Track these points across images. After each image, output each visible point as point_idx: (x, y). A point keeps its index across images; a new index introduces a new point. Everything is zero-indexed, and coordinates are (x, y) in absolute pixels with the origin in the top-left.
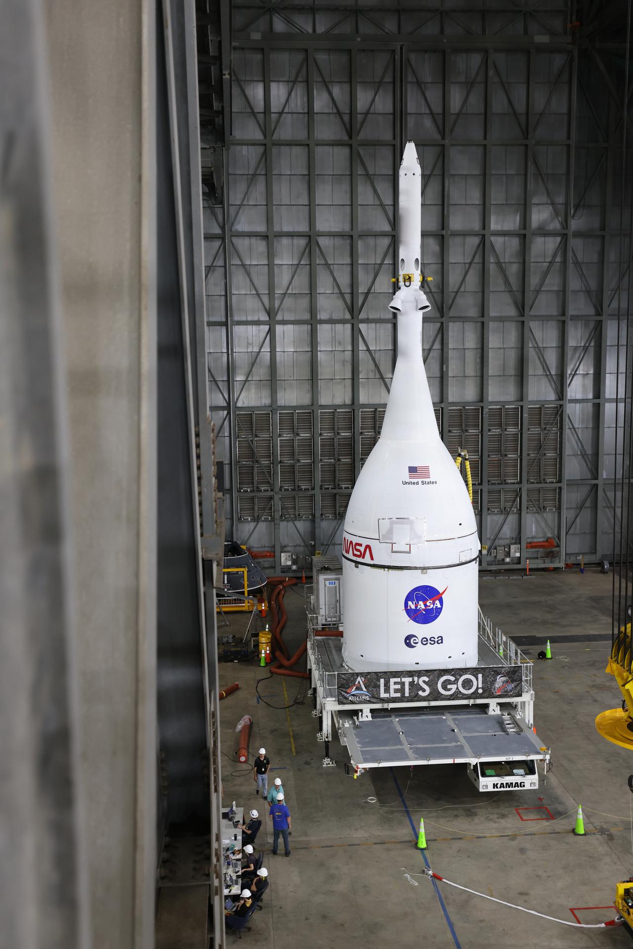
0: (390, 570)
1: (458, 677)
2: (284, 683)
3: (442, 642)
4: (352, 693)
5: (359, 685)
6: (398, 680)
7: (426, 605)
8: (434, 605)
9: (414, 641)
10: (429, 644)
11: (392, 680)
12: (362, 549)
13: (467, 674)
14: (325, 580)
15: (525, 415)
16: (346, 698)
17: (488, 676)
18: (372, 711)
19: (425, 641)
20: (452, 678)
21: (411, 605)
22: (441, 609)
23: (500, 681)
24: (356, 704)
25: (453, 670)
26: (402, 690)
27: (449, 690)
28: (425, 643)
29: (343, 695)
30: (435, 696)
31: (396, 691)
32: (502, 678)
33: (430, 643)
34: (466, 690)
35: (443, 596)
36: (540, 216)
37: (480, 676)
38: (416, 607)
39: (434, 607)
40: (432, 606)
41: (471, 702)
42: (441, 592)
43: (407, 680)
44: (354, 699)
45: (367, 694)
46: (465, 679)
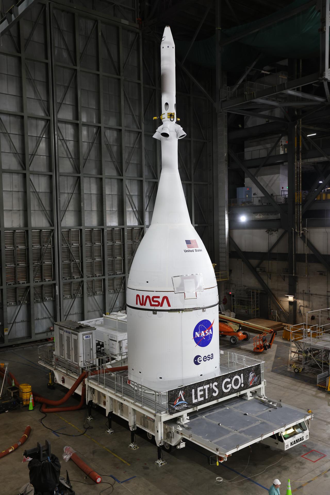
0: (183, 312)
2: (60, 417)
4: (177, 404)
5: (180, 397)
6: (201, 388)
7: (205, 334)
9: (200, 360)
11: (199, 389)
12: (160, 300)
13: (236, 375)
14: (83, 335)
15: (126, 234)
16: (174, 409)
17: (246, 374)
18: (189, 414)
20: (229, 380)
21: (197, 335)
22: (212, 335)
23: (251, 375)
24: (180, 411)
25: (229, 374)
26: (204, 395)
27: (228, 388)
28: (205, 360)
29: (172, 407)
30: (222, 394)
31: (201, 396)
32: (252, 374)
33: (208, 359)
34: (236, 386)
36: (126, 120)
37: (242, 375)
38: (200, 335)
39: (209, 334)
40: (208, 333)
44: (178, 408)
45: (185, 402)
46: (235, 379)
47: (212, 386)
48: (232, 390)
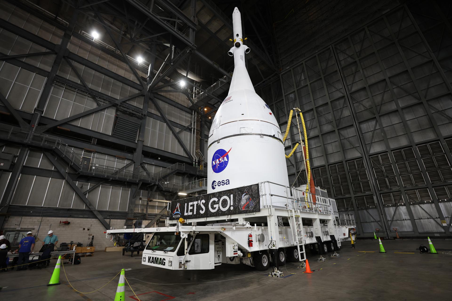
1: (219, 199)
3: (229, 184)
4: (175, 213)
5: (178, 208)
6: (192, 203)
7: (219, 161)
9: (215, 185)
13: (224, 196)
17: (236, 196)
19: (219, 183)
22: (227, 162)
23: (244, 199)
24: (176, 220)
25: (217, 193)
27: (215, 208)
29: (172, 215)
30: (208, 213)
31: (191, 211)
33: (222, 185)
34: (223, 208)
35: (229, 154)
38: (215, 163)
39: (224, 161)
40: (222, 161)
41: (227, 218)
43: (196, 203)
44: (175, 217)
45: (180, 213)
46: (223, 199)
47: (200, 203)
48: (219, 211)
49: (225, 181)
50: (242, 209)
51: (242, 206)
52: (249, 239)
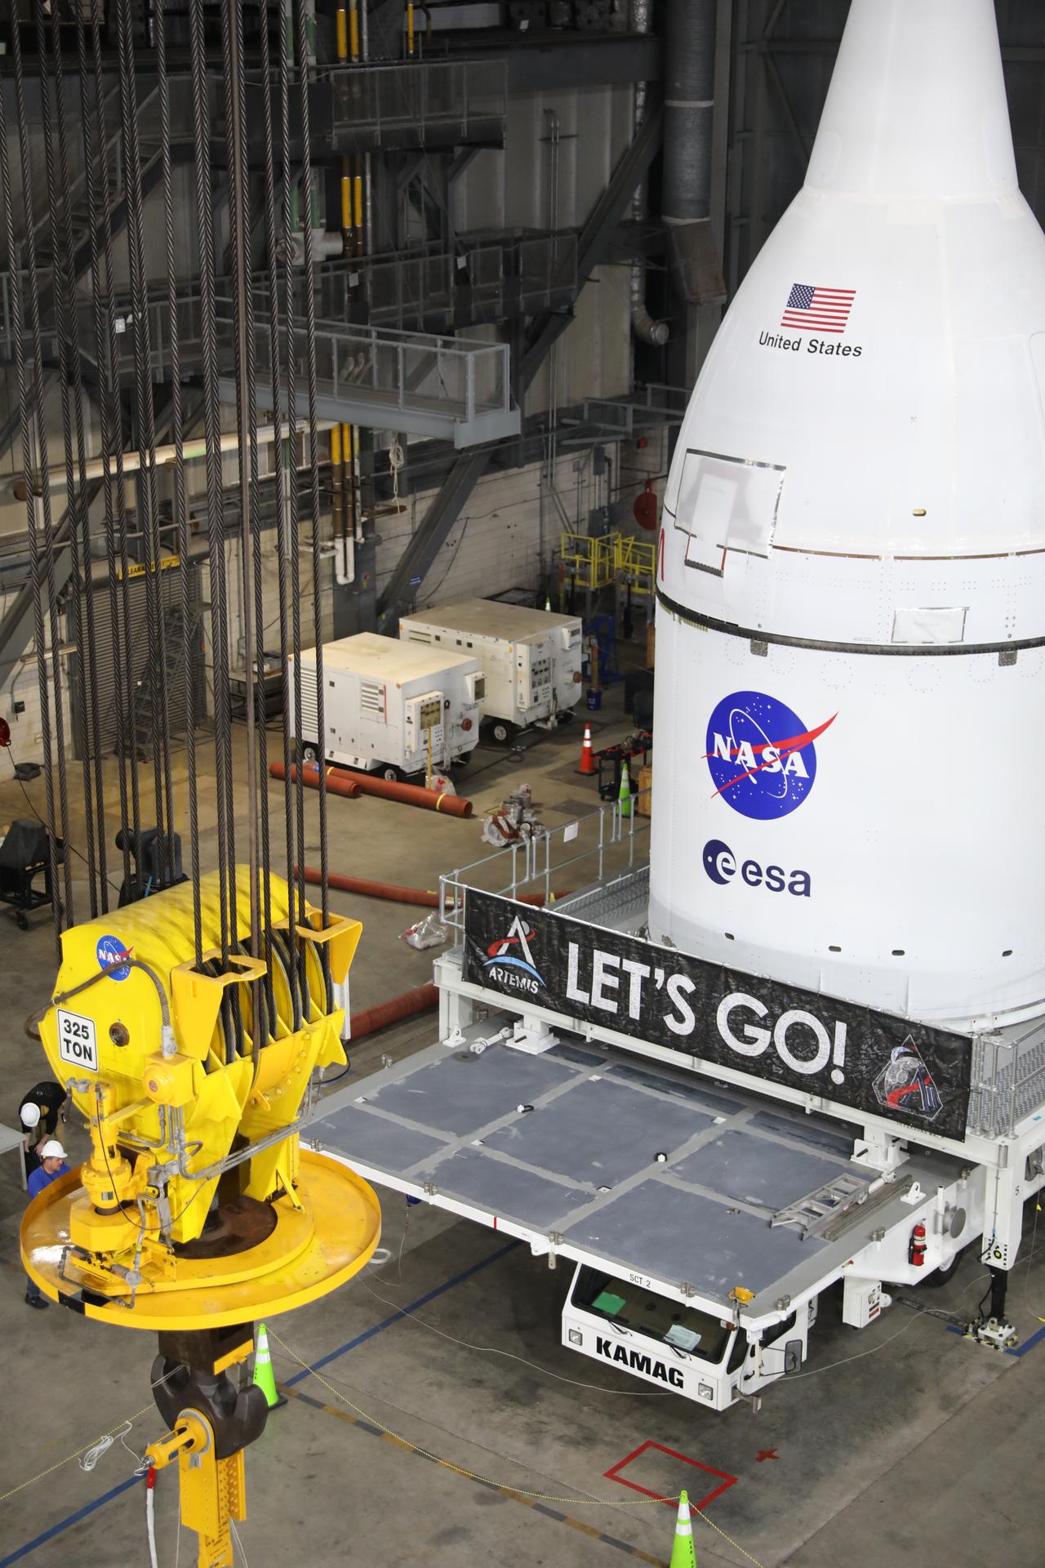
1: (777, 1010)
3: (807, 892)
4: (498, 960)
5: (517, 940)
6: (614, 961)
7: (759, 758)
8: (784, 764)
9: (726, 865)
10: (763, 884)
11: (601, 958)
13: (802, 1009)
17: (864, 1038)
18: (549, 1030)
19: (752, 872)
20: (761, 1009)
21: (723, 747)
22: (808, 783)
23: (900, 1065)
24: (508, 993)
25: (762, 981)
26: (620, 995)
27: (751, 1041)
28: (753, 878)
29: (479, 958)
30: (704, 1043)
31: (607, 992)
32: (908, 1060)
33: (768, 884)
34: (796, 1057)
35: (816, 742)
37: (841, 1028)
38: (734, 756)
39: (785, 773)
40: (777, 766)
41: (810, 1102)
42: (810, 728)
43: (637, 971)
44: (503, 977)
45: (535, 973)
46: (797, 1024)
47: (665, 983)
48: (773, 1063)
49: (788, 872)
50: (885, 1099)
51: (887, 1088)
52: (912, 1241)
